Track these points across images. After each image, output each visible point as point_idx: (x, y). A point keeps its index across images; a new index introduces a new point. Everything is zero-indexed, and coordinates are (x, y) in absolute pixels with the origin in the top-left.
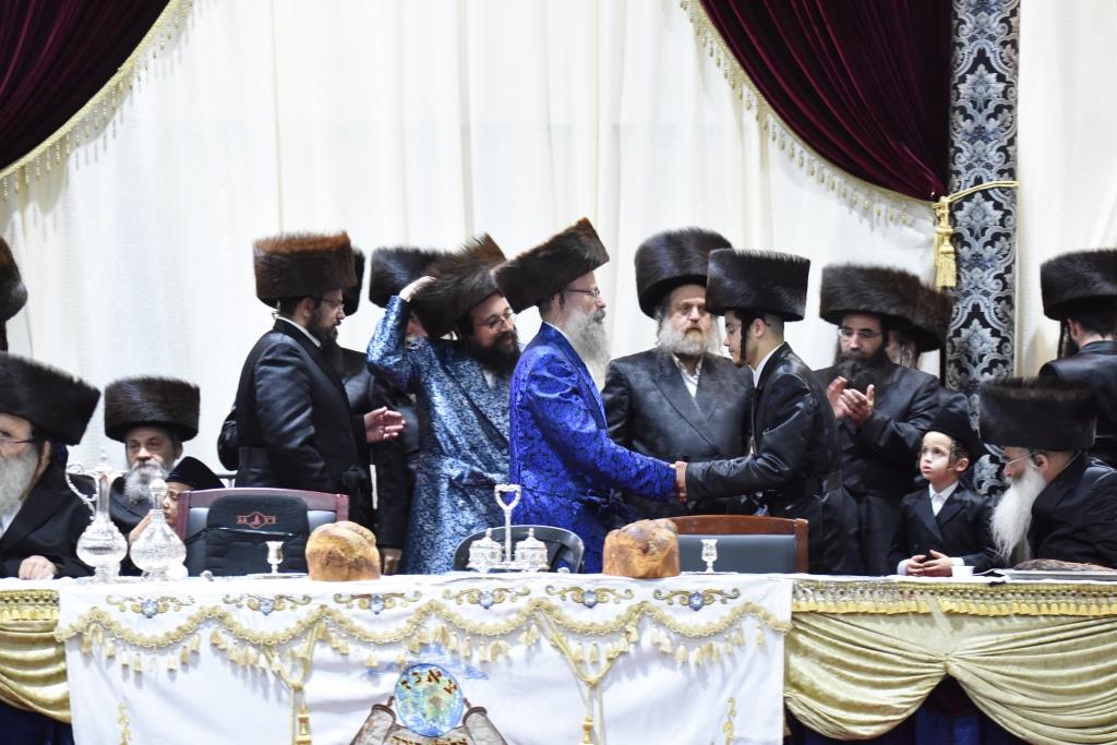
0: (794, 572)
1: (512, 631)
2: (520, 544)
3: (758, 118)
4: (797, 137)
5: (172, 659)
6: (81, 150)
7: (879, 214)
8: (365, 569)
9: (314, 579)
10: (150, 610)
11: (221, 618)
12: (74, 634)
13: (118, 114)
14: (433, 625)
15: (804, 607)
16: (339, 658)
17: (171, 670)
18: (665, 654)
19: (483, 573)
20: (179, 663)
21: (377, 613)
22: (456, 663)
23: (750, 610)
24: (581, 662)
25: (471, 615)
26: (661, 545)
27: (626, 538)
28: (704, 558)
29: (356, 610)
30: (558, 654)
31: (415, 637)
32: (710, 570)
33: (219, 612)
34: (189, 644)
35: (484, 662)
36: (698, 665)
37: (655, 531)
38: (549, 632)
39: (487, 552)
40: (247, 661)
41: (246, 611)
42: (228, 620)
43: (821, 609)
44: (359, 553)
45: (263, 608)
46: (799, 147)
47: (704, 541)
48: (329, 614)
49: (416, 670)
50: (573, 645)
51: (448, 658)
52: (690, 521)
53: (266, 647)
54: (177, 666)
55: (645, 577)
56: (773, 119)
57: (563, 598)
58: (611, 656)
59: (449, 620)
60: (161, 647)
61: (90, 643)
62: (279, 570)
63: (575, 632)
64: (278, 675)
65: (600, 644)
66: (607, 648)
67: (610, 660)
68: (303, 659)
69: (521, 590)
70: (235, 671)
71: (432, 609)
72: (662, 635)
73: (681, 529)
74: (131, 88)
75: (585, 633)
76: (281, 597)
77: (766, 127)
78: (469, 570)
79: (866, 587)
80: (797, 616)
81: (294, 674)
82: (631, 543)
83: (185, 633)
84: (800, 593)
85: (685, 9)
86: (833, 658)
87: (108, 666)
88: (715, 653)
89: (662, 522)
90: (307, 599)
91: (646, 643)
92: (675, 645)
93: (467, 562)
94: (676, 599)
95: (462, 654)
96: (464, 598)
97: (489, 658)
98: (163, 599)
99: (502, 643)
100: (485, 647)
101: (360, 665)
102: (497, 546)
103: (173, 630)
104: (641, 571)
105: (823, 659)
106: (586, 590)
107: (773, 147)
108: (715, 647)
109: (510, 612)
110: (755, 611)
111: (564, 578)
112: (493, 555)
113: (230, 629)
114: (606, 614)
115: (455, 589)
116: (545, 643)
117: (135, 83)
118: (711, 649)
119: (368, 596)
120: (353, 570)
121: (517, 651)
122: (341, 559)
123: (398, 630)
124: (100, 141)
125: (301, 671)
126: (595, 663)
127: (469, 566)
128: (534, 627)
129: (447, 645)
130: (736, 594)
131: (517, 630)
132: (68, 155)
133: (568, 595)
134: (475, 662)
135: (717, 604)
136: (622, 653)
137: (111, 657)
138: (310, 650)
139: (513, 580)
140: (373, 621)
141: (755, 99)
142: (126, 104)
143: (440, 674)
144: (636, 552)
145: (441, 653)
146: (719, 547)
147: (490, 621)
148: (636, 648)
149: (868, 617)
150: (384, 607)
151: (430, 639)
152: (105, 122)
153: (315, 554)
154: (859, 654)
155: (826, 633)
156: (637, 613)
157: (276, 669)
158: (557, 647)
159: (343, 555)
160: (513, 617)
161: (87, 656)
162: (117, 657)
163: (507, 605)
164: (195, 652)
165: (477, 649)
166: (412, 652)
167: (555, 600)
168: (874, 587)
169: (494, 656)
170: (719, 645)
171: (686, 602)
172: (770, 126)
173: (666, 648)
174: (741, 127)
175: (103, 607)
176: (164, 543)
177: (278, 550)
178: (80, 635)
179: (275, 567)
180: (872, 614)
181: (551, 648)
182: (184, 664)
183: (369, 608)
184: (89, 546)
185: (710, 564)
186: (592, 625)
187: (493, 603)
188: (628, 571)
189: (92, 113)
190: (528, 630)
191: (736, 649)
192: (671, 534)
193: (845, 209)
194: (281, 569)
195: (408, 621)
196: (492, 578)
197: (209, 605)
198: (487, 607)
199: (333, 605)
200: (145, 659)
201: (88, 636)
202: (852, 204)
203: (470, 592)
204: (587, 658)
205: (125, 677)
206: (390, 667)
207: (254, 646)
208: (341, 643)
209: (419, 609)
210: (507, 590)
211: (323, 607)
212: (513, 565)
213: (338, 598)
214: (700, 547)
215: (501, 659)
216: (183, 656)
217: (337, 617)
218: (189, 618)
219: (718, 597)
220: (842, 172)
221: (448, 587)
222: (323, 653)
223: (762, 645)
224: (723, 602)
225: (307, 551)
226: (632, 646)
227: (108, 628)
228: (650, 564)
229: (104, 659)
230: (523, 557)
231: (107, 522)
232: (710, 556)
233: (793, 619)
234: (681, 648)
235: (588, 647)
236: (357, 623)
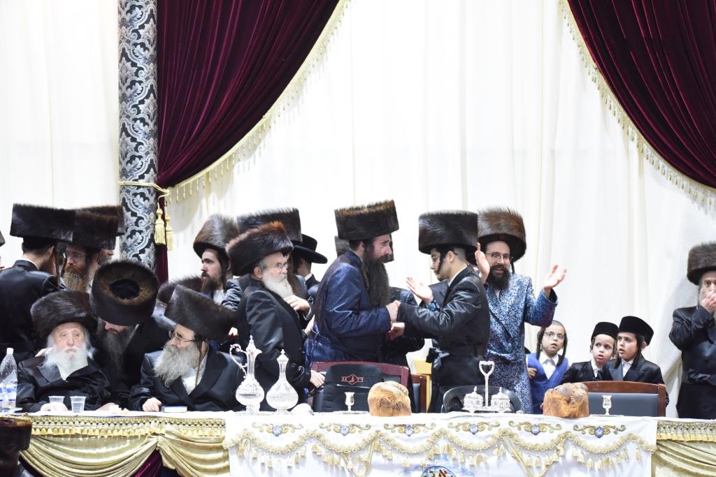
0: (658, 415)
1: (489, 448)
2: (493, 396)
3: (638, 146)
4: (660, 157)
5: (291, 460)
6: (241, 164)
7: (710, 204)
8: (402, 410)
9: (372, 415)
10: (277, 432)
11: (318, 437)
12: (234, 445)
13: (262, 144)
14: (442, 444)
15: (664, 437)
16: (387, 462)
17: (289, 467)
18: (580, 463)
19: (472, 413)
20: (294, 462)
21: (409, 436)
22: (456, 466)
23: (631, 438)
24: (530, 466)
25: (465, 438)
26: (578, 398)
27: (557, 394)
28: (604, 407)
29: (397, 433)
30: (516, 462)
31: (432, 451)
32: (607, 414)
33: (317, 433)
34: (300, 452)
35: (472, 466)
36: (600, 470)
37: (574, 390)
38: (511, 448)
39: (475, 401)
40: (333, 462)
41: (332, 432)
42: (322, 438)
43: (674, 438)
44: (399, 400)
45: (342, 431)
46: (662, 163)
47: (604, 397)
48: (381, 436)
49: (432, 470)
50: (525, 457)
51: (451, 462)
52: (595, 384)
53: (344, 454)
54: (293, 465)
55: (568, 417)
56: (646, 146)
57: (519, 429)
58: (548, 464)
59: (451, 440)
60: (283, 454)
61: (243, 450)
62: (352, 409)
63: (527, 449)
64: (351, 471)
65: (541, 456)
66: (545, 459)
67: (547, 466)
68: (366, 462)
69: (494, 424)
70: (326, 469)
71: (441, 434)
72: (578, 452)
73: (590, 389)
74: (270, 127)
75: (532, 450)
76: (353, 425)
77: (642, 152)
78: (464, 411)
79: (702, 426)
80: (660, 443)
81: (361, 471)
82: (560, 397)
83: (297, 445)
84: (662, 429)
85: (595, 82)
86: (681, 468)
87: (253, 464)
88: (611, 463)
89: (579, 384)
90: (368, 427)
91: (569, 457)
92: (586, 458)
93: (463, 406)
94: (587, 431)
95: (459, 461)
96: (461, 427)
97: (475, 464)
98: (285, 425)
99: (483, 455)
100: (473, 457)
101: (399, 466)
102: (480, 397)
103: (291, 443)
104: (566, 414)
105: (675, 469)
106: (533, 424)
107: (647, 163)
108: (610, 460)
109: (487, 437)
110: (634, 438)
111: (521, 417)
112: (478, 402)
113: (323, 443)
114: (545, 439)
115: (455, 422)
116: (509, 456)
117: (272, 125)
118: (608, 461)
119: (404, 425)
120: (395, 410)
121: (492, 460)
122: (389, 403)
123: (422, 446)
124: (252, 158)
125: (365, 468)
126: (538, 468)
127: (463, 409)
128: (502, 445)
129: (450, 455)
130: (623, 428)
131: (491, 447)
132: (233, 166)
133: (522, 427)
134: (467, 466)
135: (612, 434)
136: (554, 462)
137: (255, 459)
138: (370, 457)
139: (489, 418)
140: (407, 440)
141: (636, 134)
142: (267, 137)
143: (446, 472)
144: (563, 402)
145: (446, 460)
146: (612, 400)
147: (477, 441)
148: (562, 460)
149: (703, 444)
150: (413, 432)
151: (440, 452)
152: (255, 147)
153: (373, 400)
154: (697, 466)
155: (677, 453)
156: (563, 438)
157: (350, 468)
158: (515, 458)
159: (389, 401)
160: (490, 440)
161: (241, 457)
162: (258, 458)
163: (486, 432)
164: (303, 457)
165: (468, 458)
166: (430, 459)
167: (515, 430)
168: (707, 426)
169: (478, 462)
170: (613, 459)
171: (593, 433)
172: (645, 150)
173: (581, 459)
174: (628, 151)
175: (250, 429)
176: (286, 392)
177: (352, 397)
178: (237, 445)
179: (349, 408)
180: (706, 442)
181: (512, 459)
182: (297, 463)
183: (405, 432)
184: (243, 393)
185: (607, 410)
186: (536, 445)
187: (478, 431)
188: (558, 413)
189: (248, 142)
190: (499, 447)
191: (623, 461)
192: (584, 392)
193: (690, 201)
194: (353, 408)
195: (428, 441)
196: (477, 416)
197: (311, 429)
198: (474, 434)
199: (383, 431)
200: (275, 460)
201: (242, 446)
202: (695, 198)
203: (464, 424)
204: (533, 465)
205: (263, 471)
206: (417, 468)
207: (337, 454)
208: (388, 453)
209: (434, 433)
210: (486, 424)
211: (377, 432)
212: (489, 409)
213: (386, 426)
214: (602, 399)
215: (482, 464)
216: (297, 459)
217: (386, 438)
218: (300, 437)
219: (612, 430)
220: (688, 178)
221: (451, 421)
222: (377, 459)
223: (639, 459)
224: (615, 433)
225: (369, 398)
226: (560, 458)
227: (253, 441)
228: (571, 409)
229: (251, 459)
230: (496, 404)
231: (253, 379)
232: (607, 405)
233: (658, 444)
234: (590, 460)
235: (534, 458)
236: (398, 441)
